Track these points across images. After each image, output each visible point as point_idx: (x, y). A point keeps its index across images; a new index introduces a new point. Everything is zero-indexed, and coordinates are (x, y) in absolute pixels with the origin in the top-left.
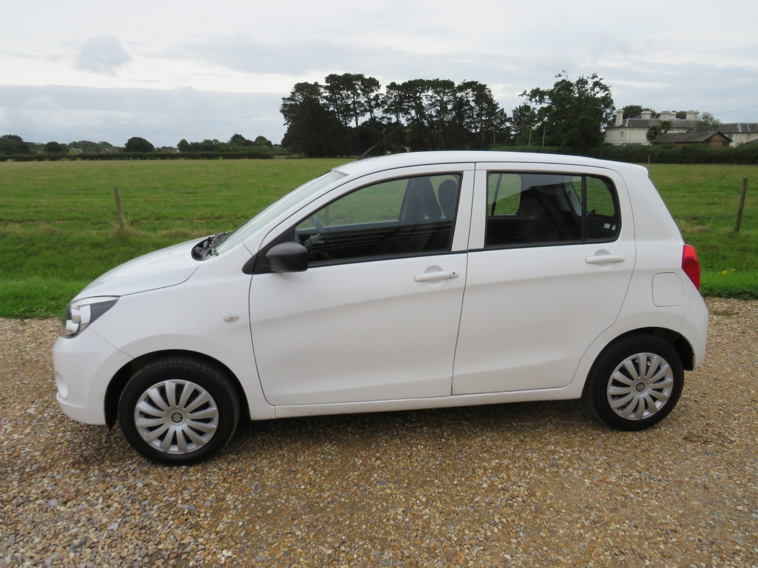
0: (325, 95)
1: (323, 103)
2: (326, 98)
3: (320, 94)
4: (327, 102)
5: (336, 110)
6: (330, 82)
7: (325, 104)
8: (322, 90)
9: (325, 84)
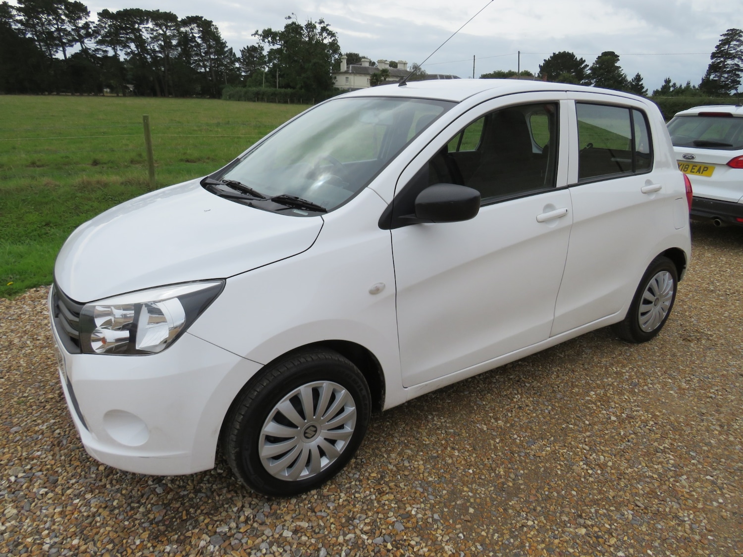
0: (18, 18)
1: (17, 27)
2: (20, 22)
3: (11, 17)
4: (22, 27)
5: (36, 38)
6: (24, 3)
7: (19, 29)
8: (14, 12)
9: (18, 5)
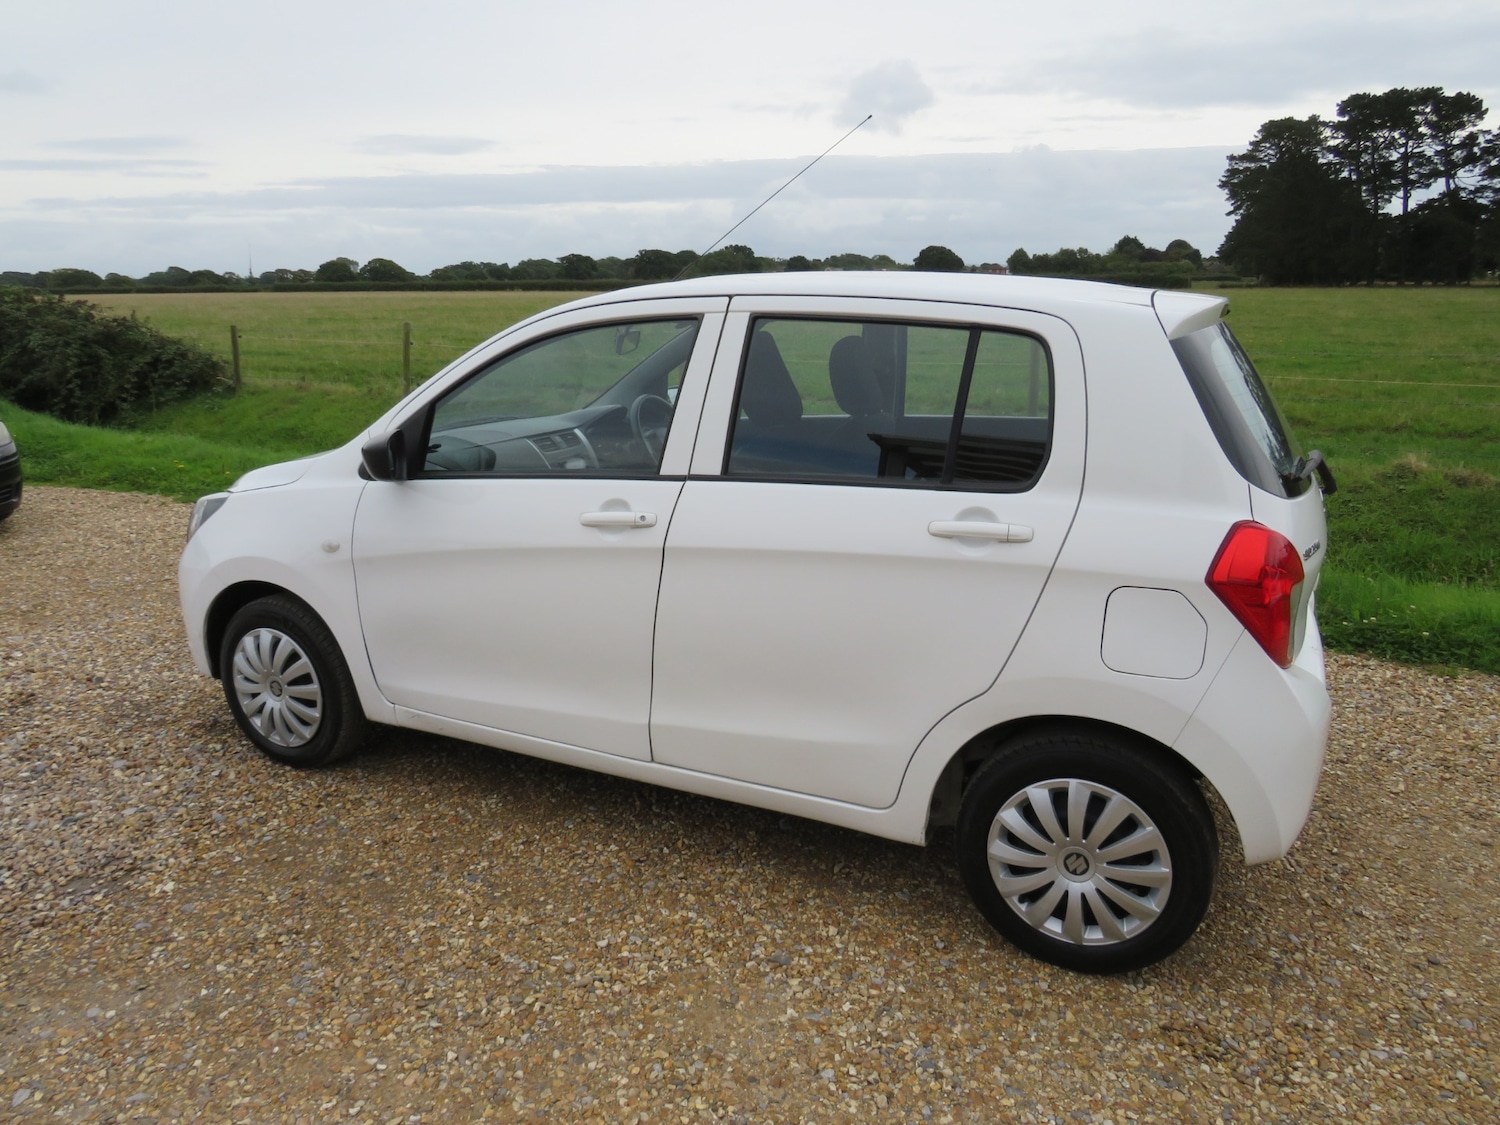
0: (1332, 143)
1: (1325, 161)
2: (1334, 150)
3: (1319, 142)
4: (1336, 160)
5: (1354, 177)
6: (1348, 113)
7: (1329, 164)
8: (1327, 132)
9: (1336, 119)
